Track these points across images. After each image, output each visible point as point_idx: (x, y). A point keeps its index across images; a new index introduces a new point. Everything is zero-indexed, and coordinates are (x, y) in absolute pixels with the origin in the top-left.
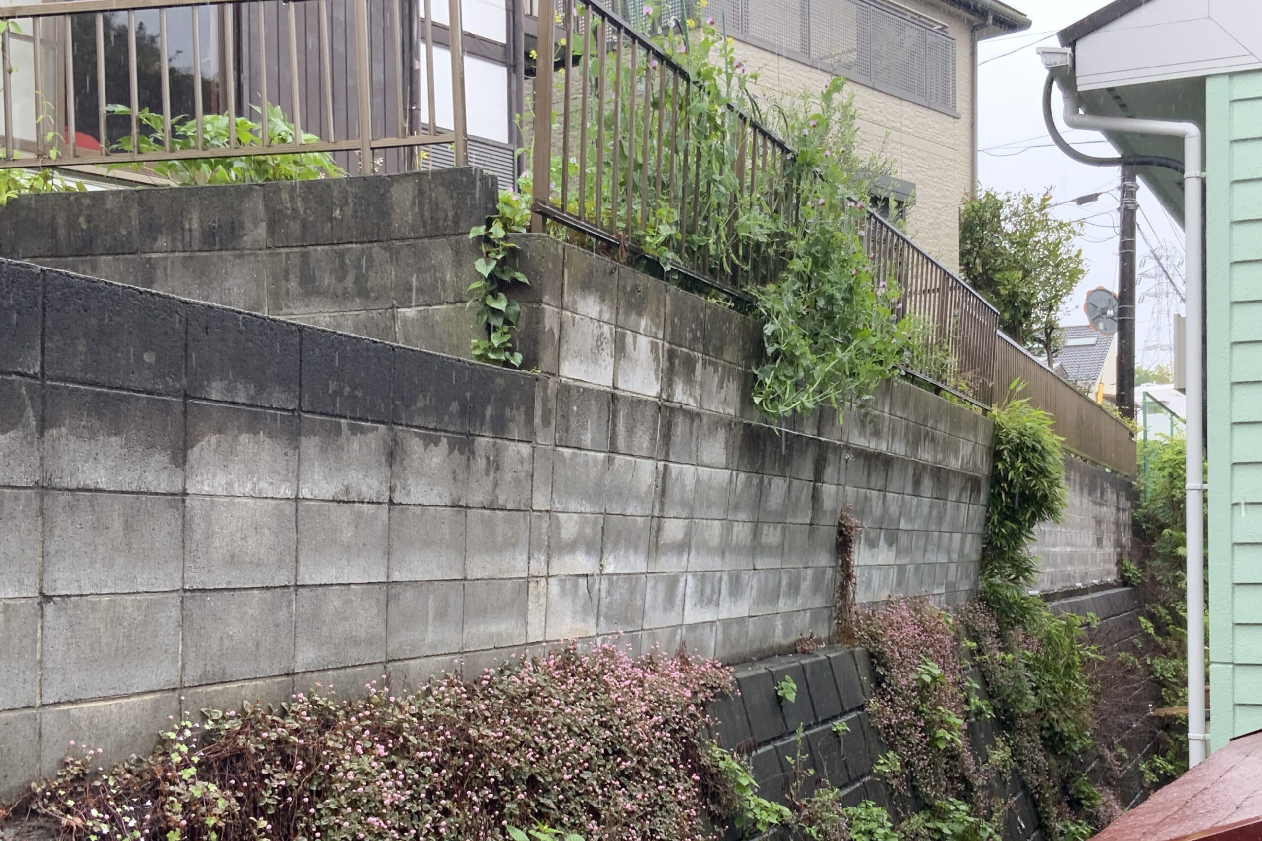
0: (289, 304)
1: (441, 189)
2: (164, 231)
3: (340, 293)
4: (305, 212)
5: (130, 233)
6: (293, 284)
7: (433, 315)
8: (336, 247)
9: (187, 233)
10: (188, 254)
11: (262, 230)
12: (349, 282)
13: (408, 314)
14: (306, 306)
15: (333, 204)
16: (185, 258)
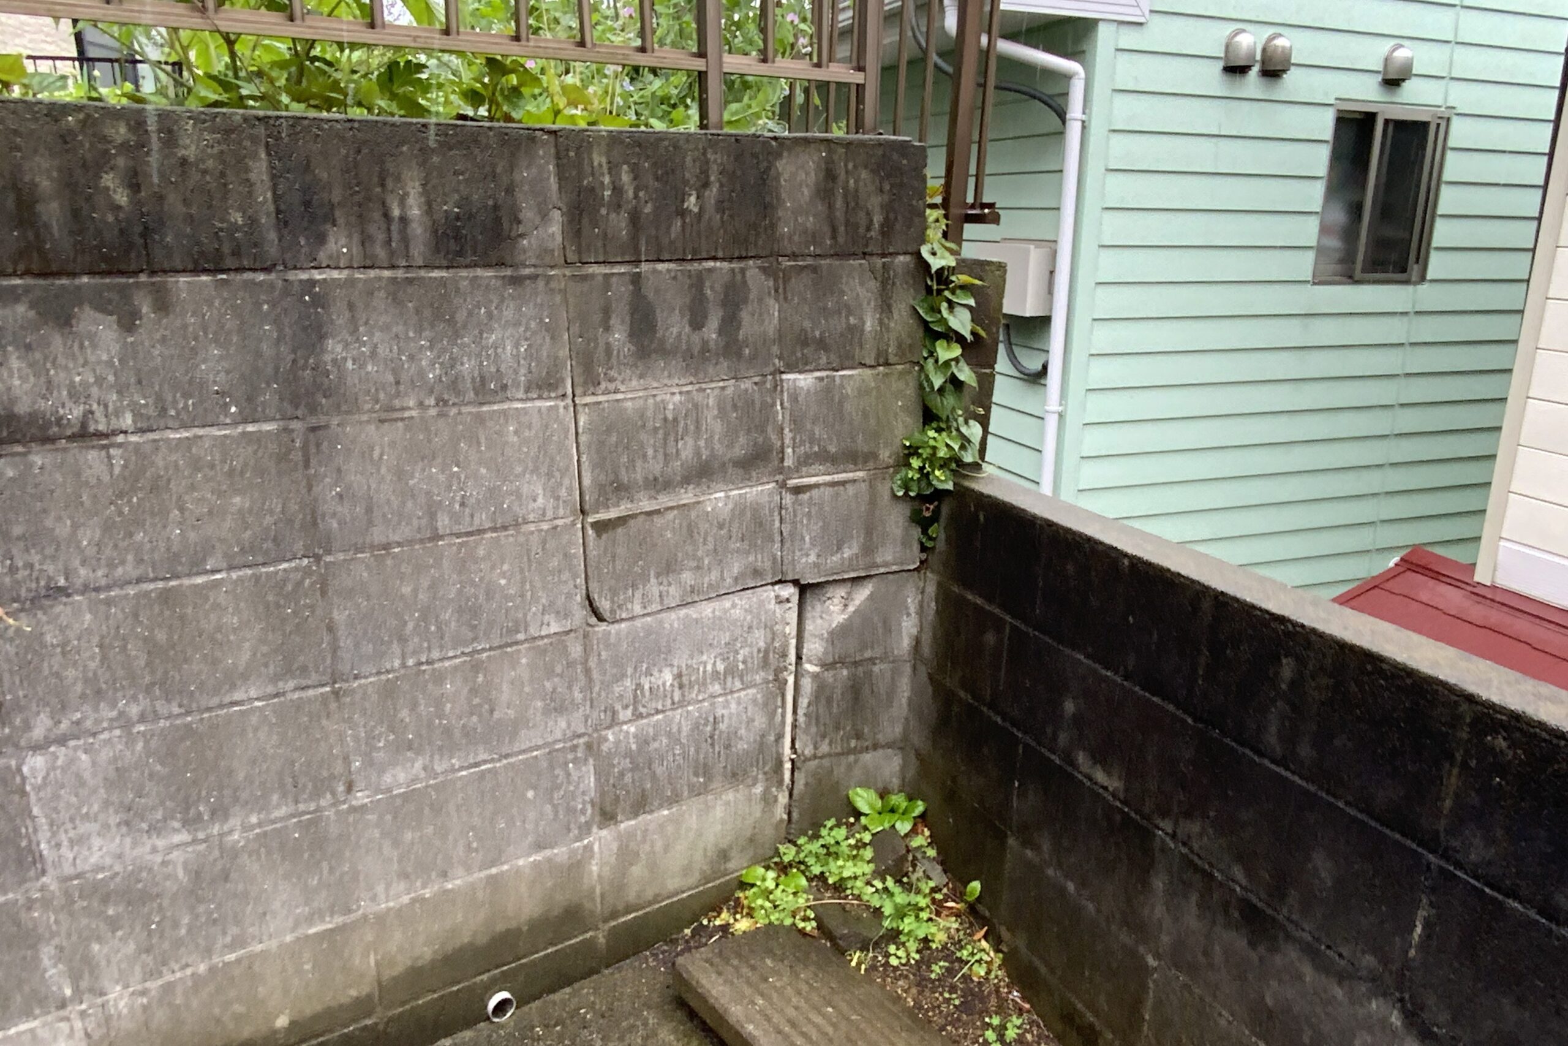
0: (613, 373)
1: (864, 174)
2: (341, 221)
3: (696, 351)
4: (636, 197)
5: (252, 221)
6: (618, 336)
7: (842, 386)
8: (689, 267)
9: (395, 227)
10: (400, 274)
11: (555, 227)
12: (711, 332)
13: (802, 384)
14: (641, 376)
15: (686, 182)
16: (393, 280)
